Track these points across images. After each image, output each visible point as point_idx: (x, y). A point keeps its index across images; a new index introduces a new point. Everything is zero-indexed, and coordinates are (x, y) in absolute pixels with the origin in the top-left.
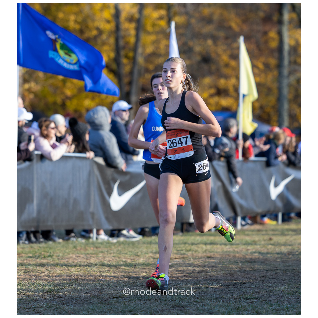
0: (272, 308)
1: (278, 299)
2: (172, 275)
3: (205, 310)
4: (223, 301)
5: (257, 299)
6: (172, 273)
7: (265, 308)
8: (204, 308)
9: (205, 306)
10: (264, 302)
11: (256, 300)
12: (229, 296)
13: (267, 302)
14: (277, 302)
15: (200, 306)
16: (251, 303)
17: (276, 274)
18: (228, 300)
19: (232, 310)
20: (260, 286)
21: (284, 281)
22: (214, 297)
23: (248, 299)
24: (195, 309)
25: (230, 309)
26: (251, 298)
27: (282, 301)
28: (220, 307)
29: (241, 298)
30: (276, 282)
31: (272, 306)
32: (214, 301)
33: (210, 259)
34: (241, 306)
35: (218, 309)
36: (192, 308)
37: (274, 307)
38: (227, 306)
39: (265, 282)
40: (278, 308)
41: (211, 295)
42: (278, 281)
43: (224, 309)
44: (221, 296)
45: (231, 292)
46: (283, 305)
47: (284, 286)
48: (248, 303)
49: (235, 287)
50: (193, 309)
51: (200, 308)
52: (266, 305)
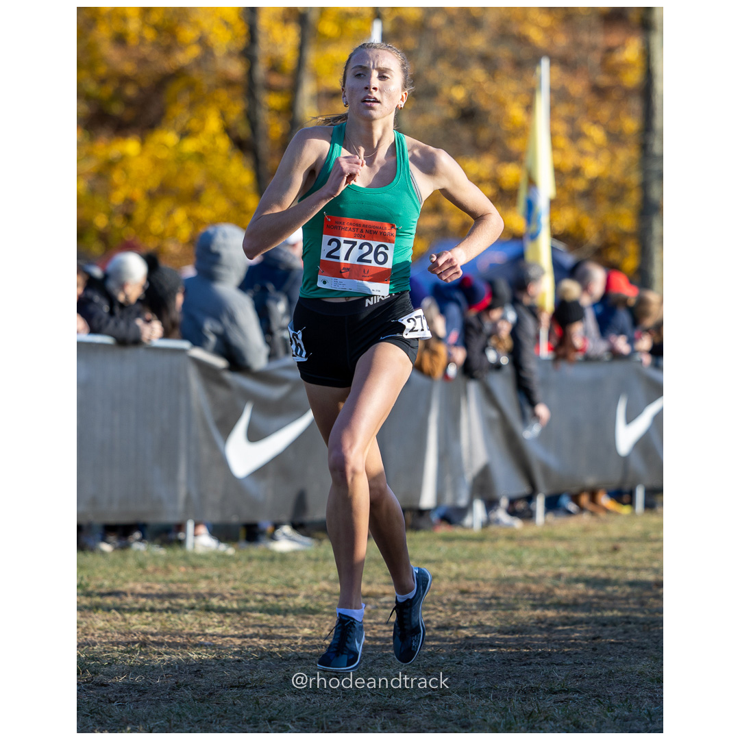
0: (612, 716)
1: (627, 693)
2: (374, 634)
3: (451, 717)
4: (495, 697)
5: (578, 692)
6: (373, 629)
7: (595, 714)
8: (450, 714)
9: (450, 707)
10: (594, 701)
11: (576, 696)
12: (510, 684)
13: (602, 700)
14: (626, 701)
15: (439, 709)
16: (562, 702)
17: (625, 632)
18: (507, 696)
19: (517, 719)
20: (587, 662)
21: (643, 649)
22: (474, 688)
23: (555, 693)
24: (427, 716)
25: (512, 716)
26: (564, 690)
27: (638, 699)
28: (486, 712)
29: (538, 691)
30: (624, 653)
31: (613, 710)
32: (474, 696)
33: (468, 597)
34: (538, 710)
35: (482, 716)
36: (421, 713)
37: (617, 711)
38: (505, 709)
39: (597, 652)
40: (627, 713)
41: (466, 682)
42: (630, 650)
43: (498, 716)
44: (490, 686)
45: (515, 676)
46: (639, 707)
47: (643, 663)
48: (554, 702)
49: (525, 665)
50: (422, 715)
51: (439, 714)
52: (598, 707)
